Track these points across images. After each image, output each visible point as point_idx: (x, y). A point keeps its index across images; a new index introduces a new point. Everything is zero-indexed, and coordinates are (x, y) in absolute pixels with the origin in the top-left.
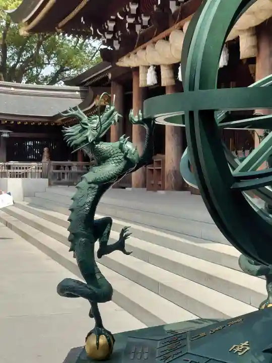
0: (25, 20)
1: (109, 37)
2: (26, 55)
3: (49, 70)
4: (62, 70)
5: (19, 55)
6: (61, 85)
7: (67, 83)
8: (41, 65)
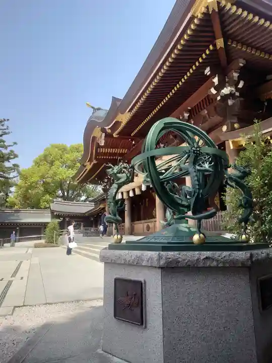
0: (76, 179)
1: (105, 184)
2: (75, 193)
3: (83, 198)
4: (88, 197)
5: (73, 193)
6: (88, 202)
7: (89, 202)
8: (81, 196)
